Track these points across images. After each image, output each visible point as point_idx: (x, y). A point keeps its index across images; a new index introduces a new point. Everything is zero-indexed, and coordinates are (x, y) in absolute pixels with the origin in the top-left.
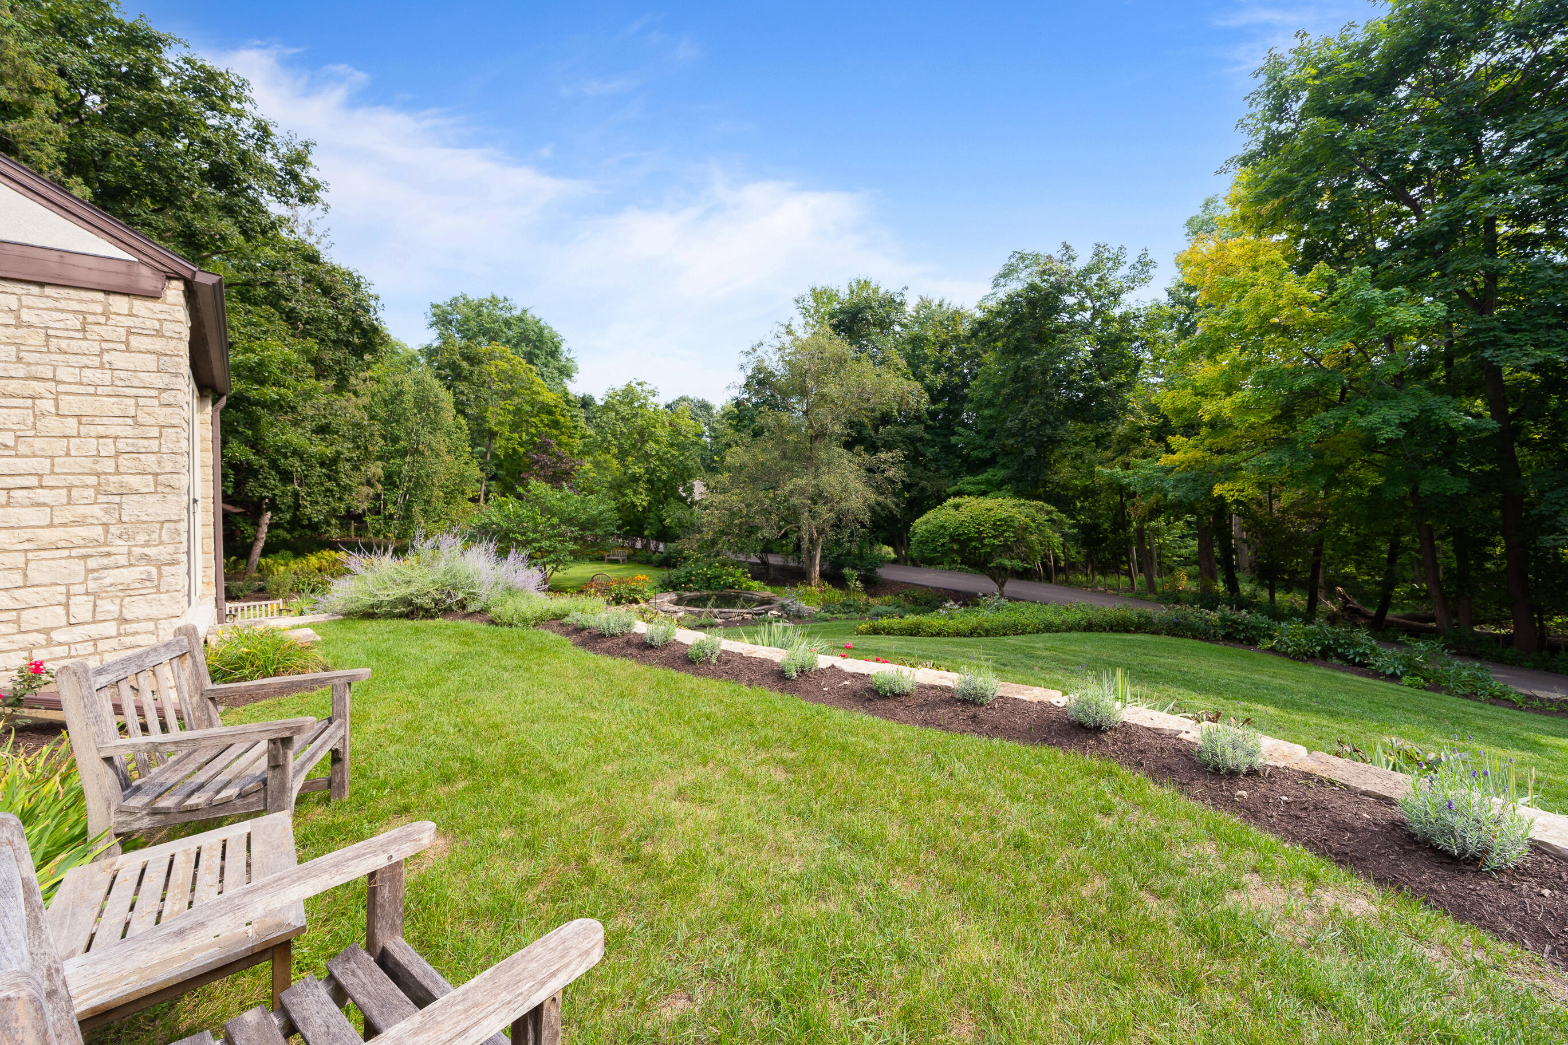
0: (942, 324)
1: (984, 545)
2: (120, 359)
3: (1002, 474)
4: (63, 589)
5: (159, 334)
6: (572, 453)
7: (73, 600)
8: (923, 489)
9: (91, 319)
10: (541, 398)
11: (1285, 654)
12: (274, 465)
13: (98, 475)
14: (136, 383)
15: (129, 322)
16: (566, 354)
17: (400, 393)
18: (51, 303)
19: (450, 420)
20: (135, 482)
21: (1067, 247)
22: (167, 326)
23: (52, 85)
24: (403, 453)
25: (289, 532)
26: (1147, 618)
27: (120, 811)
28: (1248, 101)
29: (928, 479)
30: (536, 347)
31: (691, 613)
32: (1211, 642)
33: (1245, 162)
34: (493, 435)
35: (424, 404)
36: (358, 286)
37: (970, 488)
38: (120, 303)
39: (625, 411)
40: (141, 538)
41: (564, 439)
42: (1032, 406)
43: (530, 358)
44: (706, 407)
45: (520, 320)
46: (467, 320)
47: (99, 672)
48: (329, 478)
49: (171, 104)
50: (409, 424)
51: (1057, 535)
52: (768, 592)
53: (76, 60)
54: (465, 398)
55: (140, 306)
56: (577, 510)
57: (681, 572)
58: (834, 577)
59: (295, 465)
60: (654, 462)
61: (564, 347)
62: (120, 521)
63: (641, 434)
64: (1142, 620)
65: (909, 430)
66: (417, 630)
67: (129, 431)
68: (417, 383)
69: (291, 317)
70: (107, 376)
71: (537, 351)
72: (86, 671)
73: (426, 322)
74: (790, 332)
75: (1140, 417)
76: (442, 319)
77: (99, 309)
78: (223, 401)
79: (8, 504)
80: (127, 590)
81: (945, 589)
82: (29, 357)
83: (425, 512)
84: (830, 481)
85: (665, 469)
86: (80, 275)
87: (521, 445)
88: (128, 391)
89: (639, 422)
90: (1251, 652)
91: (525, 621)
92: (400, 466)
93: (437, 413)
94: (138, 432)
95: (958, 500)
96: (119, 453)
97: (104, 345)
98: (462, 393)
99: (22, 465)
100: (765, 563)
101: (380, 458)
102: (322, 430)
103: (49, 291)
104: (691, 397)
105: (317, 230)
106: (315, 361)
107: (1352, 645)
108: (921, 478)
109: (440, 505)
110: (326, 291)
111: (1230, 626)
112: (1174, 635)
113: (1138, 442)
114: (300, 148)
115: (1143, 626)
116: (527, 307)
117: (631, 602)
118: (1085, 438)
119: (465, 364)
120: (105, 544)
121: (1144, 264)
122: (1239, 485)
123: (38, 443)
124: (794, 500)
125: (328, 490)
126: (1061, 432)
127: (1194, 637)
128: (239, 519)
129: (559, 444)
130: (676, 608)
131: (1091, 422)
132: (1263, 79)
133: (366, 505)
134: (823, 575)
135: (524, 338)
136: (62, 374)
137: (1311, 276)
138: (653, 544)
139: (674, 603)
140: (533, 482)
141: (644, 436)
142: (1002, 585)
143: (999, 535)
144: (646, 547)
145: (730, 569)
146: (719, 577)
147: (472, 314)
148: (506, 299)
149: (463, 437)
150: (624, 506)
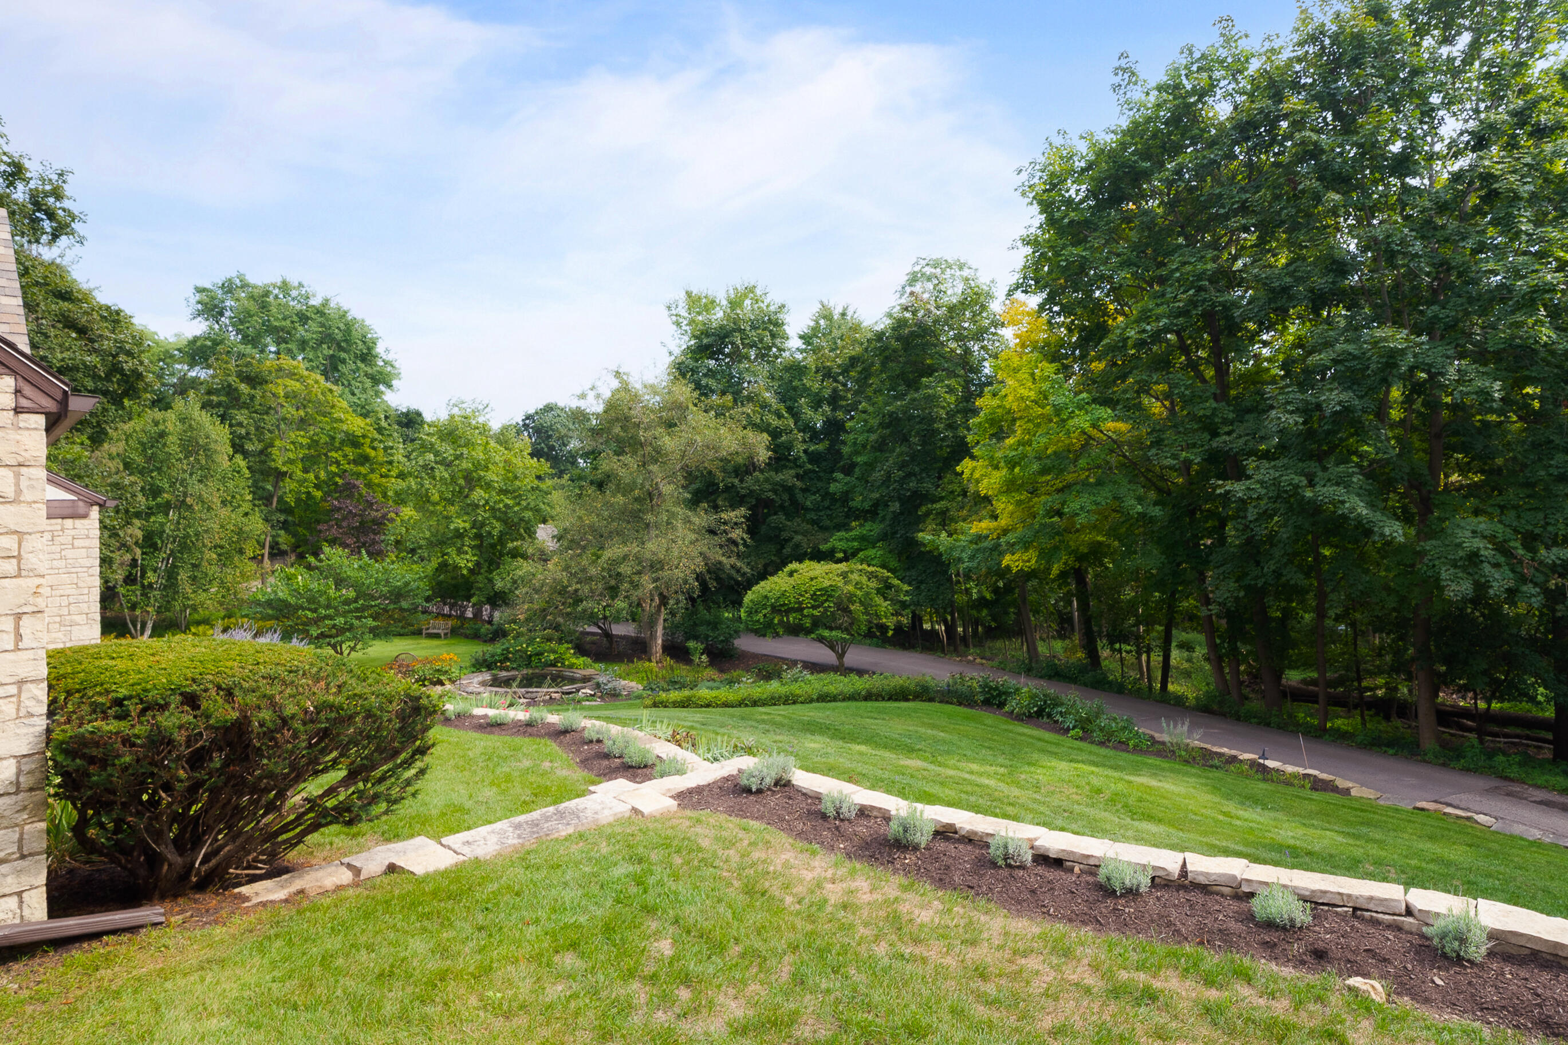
1: (803, 616)
5: (88, 537)
6: (385, 497)
8: (798, 546)
10: (345, 427)
14: (77, 565)
15: (73, 532)
16: (383, 356)
17: (162, 434)
19: (226, 464)
22: (92, 532)
24: (166, 508)
26: (923, 687)
29: (804, 534)
30: (341, 349)
31: (496, 694)
32: (971, 707)
34: (280, 475)
35: (192, 445)
37: (841, 545)
38: (69, 523)
39: (447, 450)
41: (375, 478)
42: (897, 457)
43: (331, 369)
45: (320, 312)
46: (247, 311)
50: (174, 472)
51: (887, 603)
52: (590, 669)
54: (243, 431)
55: (79, 523)
56: (377, 582)
57: (497, 648)
58: (676, 651)
60: (482, 515)
61: (380, 349)
63: (468, 479)
70: (62, 563)
71: (343, 355)
76: (210, 308)
77: (59, 528)
85: (496, 523)
87: (317, 487)
89: (465, 465)
92: (162, 525)
93: (209, 457)
95: (796, 565)
97: (63, 547)
98: (240, 424)
100: (607, 635)
101: (138, 515)
109: (212, 570)
110: (82, 335)
111: (988, 692)
112: (947, 702)
114: (55, 179)
115: (923, 694)
116: (328, 294)
117: (434, 684)
119: (244, 388)
122: (1026, 555)
124: (621, 569)
127: (960, 704)
129: (369, 485)
130: (482, 689)
133: (120, 575)
134: (667, 649)
135: (326, 338)
138: (486, 611)
139: (483, 684)
140: (327, 549)
141: (471, 480)
142: (841, 656)
143: (818, 606)
144: (477, 614)
145: (553, 645)
146: (540, 654)
147: (253, 307)
148: (301, 285)
149: (243, 484)
150: (443, 567)
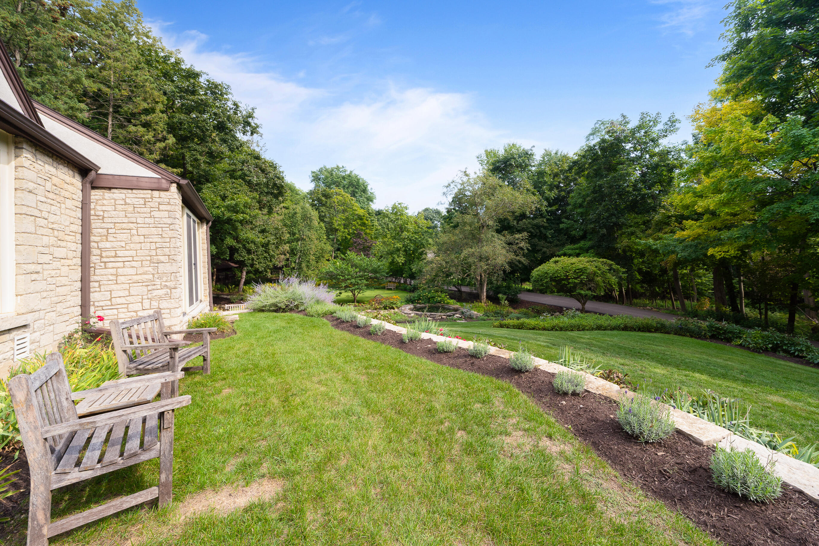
0: (556, 163)
1: (569, 283)
2: (156, 214)
3: (588, 244)
4: (141, 297)
5: (169, 204)
6: (372, 238)
7: (144, 301)
8: (544, 253)
9: (147, 200)
10: (357, 212)
11: (748, 348)
12: (244, 246)
13: (151, 256)
14: (162, 222)
15: (159, 200)
16: (370, 191)
17: (296, 213)
18: (135, 196)
19: (317, 224)
20: (162, 258)
21: (624, 116)
22: (172, 201)
23: (161, 99)
24: (298, 240)
25: (254, 275)
26: (662, 324)
27: (127, 368)
28: (723, 24)
29: (547, 248)
30: (356, 188)
31: (417, 314)
32: (702, 339)
33: (723, 58)
34: (336, 230)
35: (306, 218)
36: (276, 168)
37: (570, 252)
38: (156, 193)
39: (393, 217)
40: (165, 279)
41: (368, 231)
42: (604, 206)
43: (353, 194)
44: (438, 212)
45: (349, 176)
46: (327, 178)
47: (123, 323)
48: (266, 252)
49: (202, 100)
50: (300, 227)
51: (614, 277)
52: (457, 305)
53: (169, 87)
54: (324, 214)
55: (163, 194)
56: (367, 265)
57: (415, 294)
58: (493, 299)
59: (252, 247)
60: (407, 242)
61: (369, 188)
62: (158, 273)
63: (401, 228)
64: (659, 325)
65: (535, 222)
66: (275, 317)
67: (160, 240)
68: (302, 208)
69: (249, 183)
70: (152, 220)
71: (357, 190)
72: (118, 322)
73: (310, 180)
74: (467, 175)
75: (669, 210)
76: (316, 178)
77: (149, 196)
78: (210, 223)
79: (124, 267)
80: (160, 298)
81: (555, 306)
82: (128, 215)
83: (307, 266)
84: (487, 249)
85: (412, 245)
86: (143, 185)
87: (349, 234)
88: (159, 226)
89: (400, 222)
90: (727, 347)
91: (319, 315)
92: (296, 246)
93: (311, 222)
94: (163, 240)
95: (557, 259)
96: (157, 248)
97: (152, 209)
98: (322, 212)
99: (127, 253)
100: (459, 291)
101: (288, 242)
102: (263, 231)
103: (134, 191)
104: (431, 208)
105: (261, 144)
106: (259, 202)
107: (794, 344)
108: (543, 247)
109: (313, 263)
110: (263, 171)
111: (714, 331)
112: (679, 335)
113: (668, 224)
114: (251, 111)
115: (661, 329)
116: (352, 170)
117: (391, 308)
118: (637, 223)
119: (323, 199)
120: (153, 281)
121: (672, 123)
122: (725, 249)
123: (132, 245)
124: (470, 260)
125: (265, 257)
126: (622, 220)
127: (692, 337)
128: (236, 269)
129: (366, 234)
130: (411, 312)
131: (640, 213)
132: (732, 9)
133: (283, 263)
134: (488, 297)
135: (351, 184)
136: (139, 221)
137: (763, 123)
138: (408, 281)
139: (411, 309)
140: (348, 252)
141: (402, 229)
142: (584, 304)
143: (578, 278)
144: (405, 282)
145: (439, 293)
146: (433, 297)
147: (328, 175)
148: (343, 167)
149: (323, 232)
150: (392, 263)
